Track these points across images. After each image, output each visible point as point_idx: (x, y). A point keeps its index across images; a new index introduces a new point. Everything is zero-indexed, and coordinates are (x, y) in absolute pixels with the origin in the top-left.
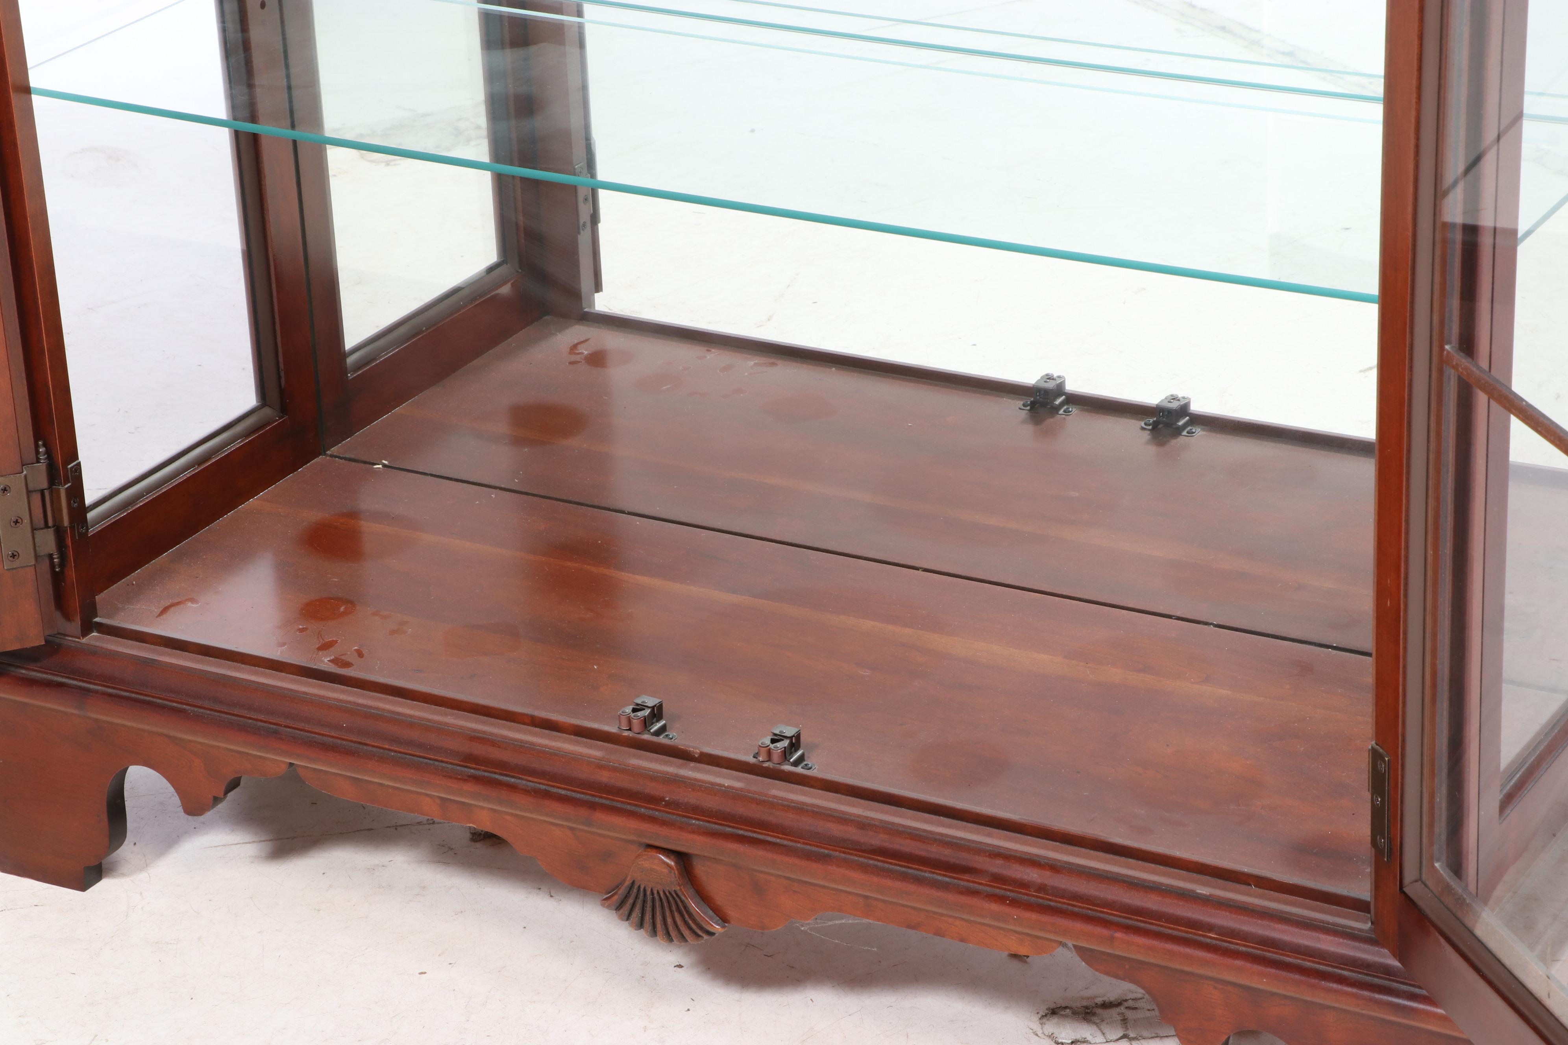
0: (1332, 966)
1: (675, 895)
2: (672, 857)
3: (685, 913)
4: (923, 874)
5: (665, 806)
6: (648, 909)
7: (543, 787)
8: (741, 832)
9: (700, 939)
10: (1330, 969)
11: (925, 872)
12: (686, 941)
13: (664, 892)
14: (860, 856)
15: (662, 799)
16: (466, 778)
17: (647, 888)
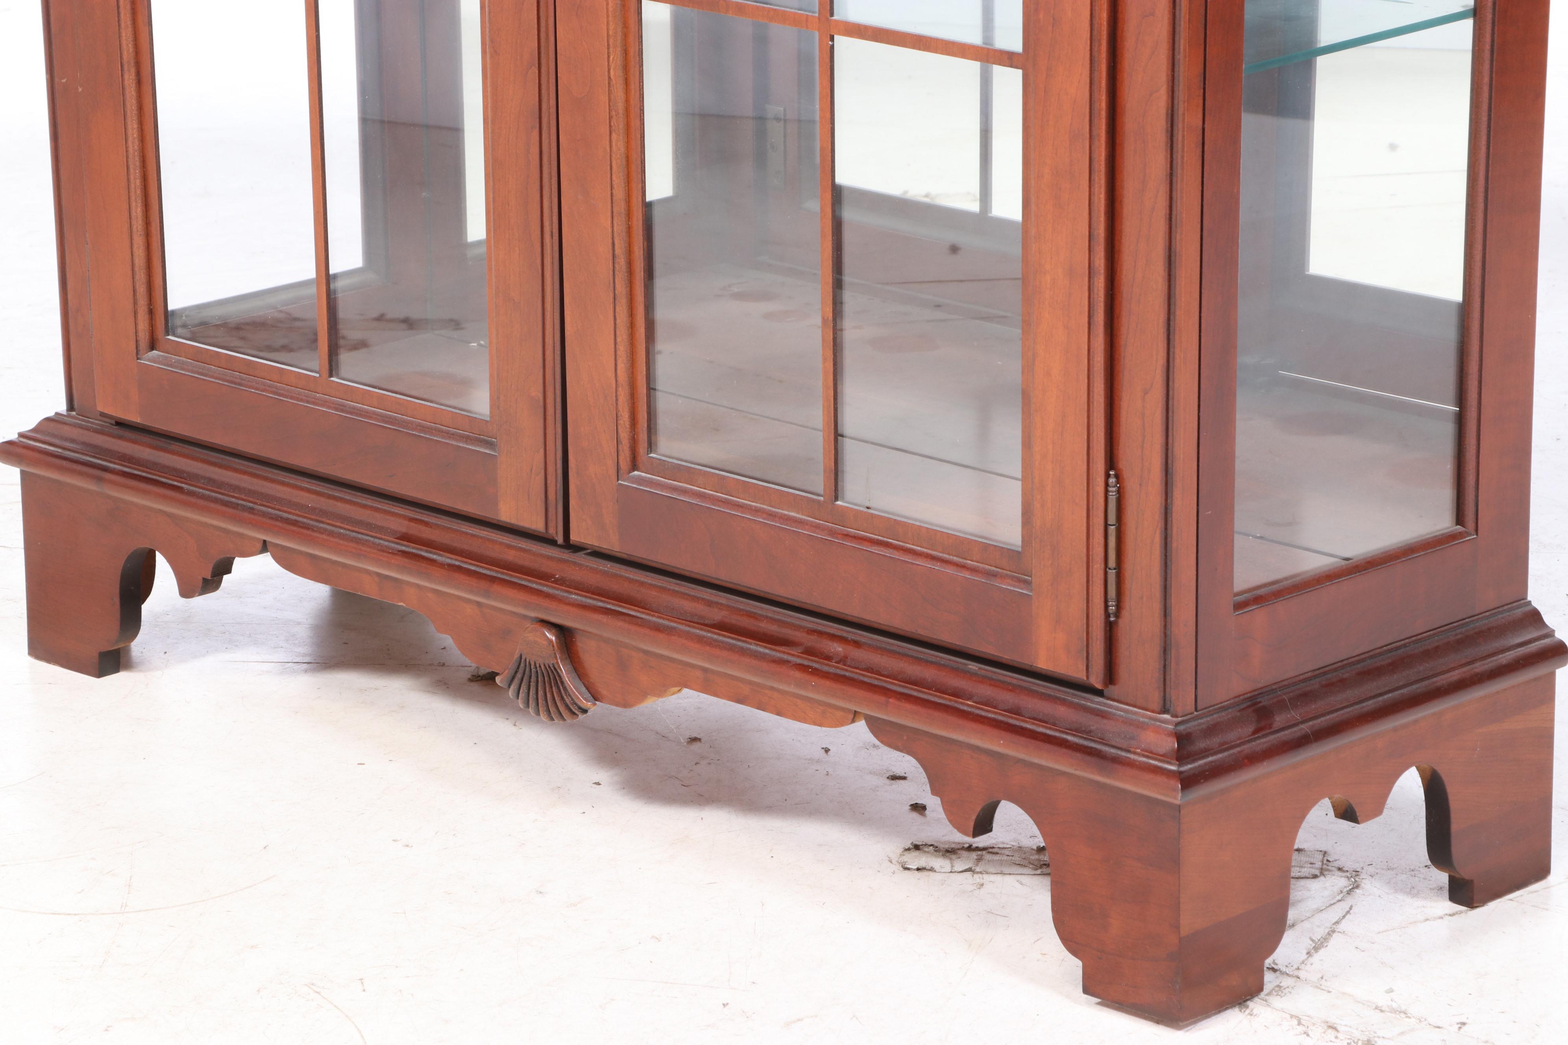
0: (1060, 731)
1: (552, 668)
2: (554, 631)
3: (561, 687)
4: (748, 646)
5: (552, 582)
6: (533, 684)
7: (457, 563)
8: (609, 606)
9: (575, 716)
10: (1057, 734)
11: (751, 644)
12: (564, 720)
13: (544, 665)
14: (701, 629)
15: (553, 576)
16: (396, 552)
17: (531, 662)
